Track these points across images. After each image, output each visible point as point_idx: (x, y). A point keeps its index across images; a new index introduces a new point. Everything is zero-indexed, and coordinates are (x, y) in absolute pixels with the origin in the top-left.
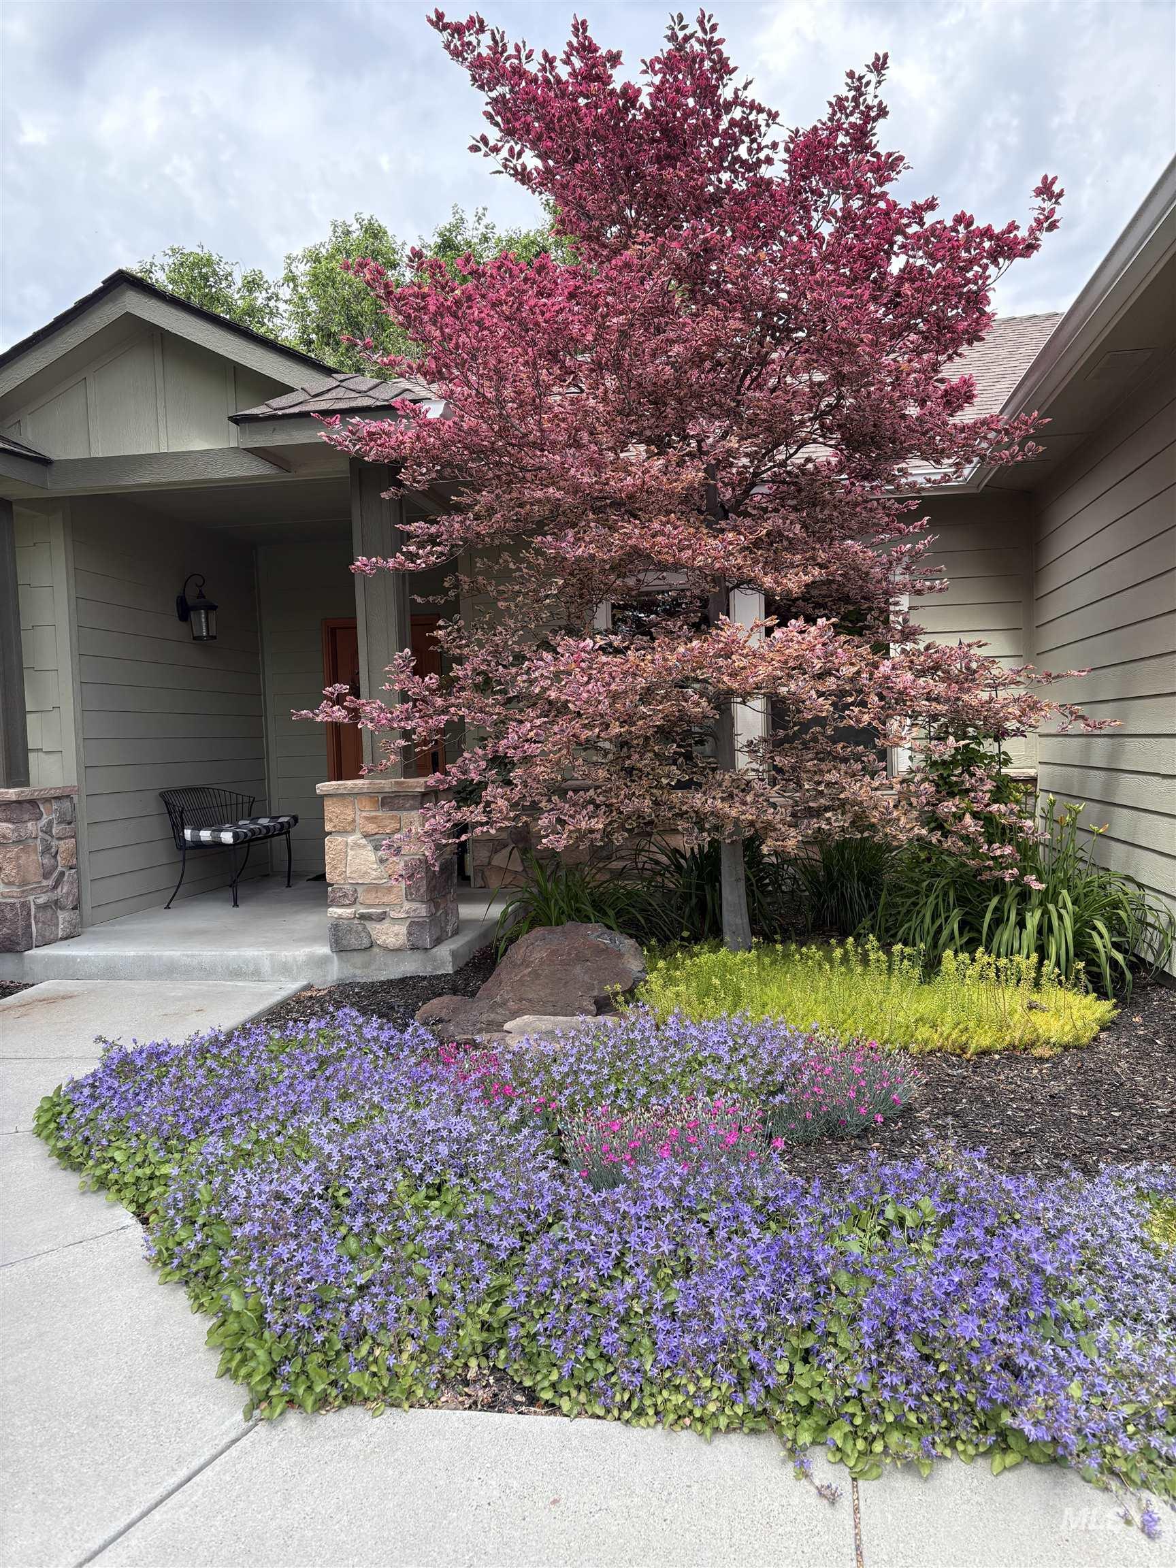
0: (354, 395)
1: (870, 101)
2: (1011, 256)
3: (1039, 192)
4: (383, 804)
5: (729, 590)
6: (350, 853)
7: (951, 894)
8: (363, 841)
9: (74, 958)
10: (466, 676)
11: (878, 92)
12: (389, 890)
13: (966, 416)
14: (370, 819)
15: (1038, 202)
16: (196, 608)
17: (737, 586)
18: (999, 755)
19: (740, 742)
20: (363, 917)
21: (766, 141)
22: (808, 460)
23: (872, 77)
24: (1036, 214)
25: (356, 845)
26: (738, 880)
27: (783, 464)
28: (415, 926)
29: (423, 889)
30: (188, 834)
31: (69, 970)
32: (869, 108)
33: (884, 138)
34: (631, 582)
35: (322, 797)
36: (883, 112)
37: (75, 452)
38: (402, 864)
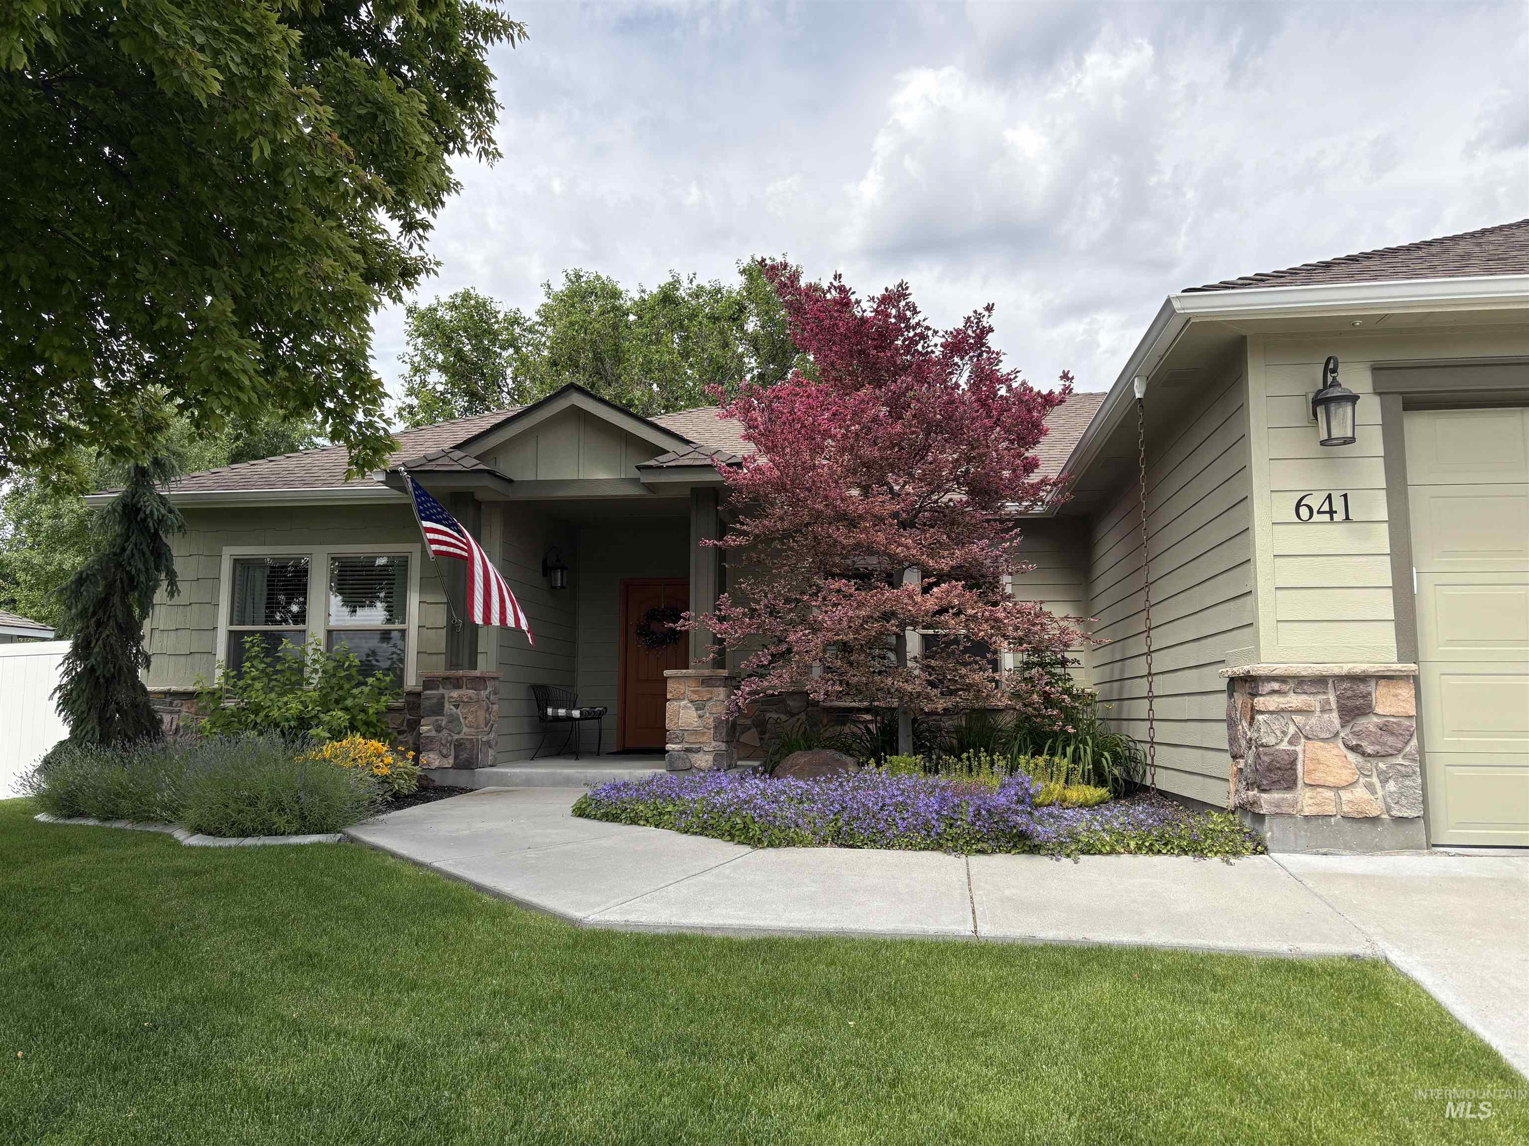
0: (703, 457)
1: (985, 324)
2: (1052, 406)
3: (1062, 378)
4: (703, 683)
5: (904, 569)
6: (682, 711)
7: (1028, 739)
8: (689, 705)
9: (506, 773)
10: (760, 609)
11: (989, 320)
12: (704, 734)
13: (1034, 478)
14: (694, 692)
15: (1062, 382)
16: (555, 568)
17: (910, 566)
18: (1064, 675)
19: (909, 656)
20: (687, 750)
21: (932, 343)
22: (950, 500)
23: (987, 313)
24: (1062, 387)
25: (685, 707)
26: (908, 736)
27: (936, 502)
28: (718, 757)
29: (724, 734)
30: (550, 711)
31: (503, 781)
32: (984, 327)
33: (992, 341)
34: (849, 562)
35: (667, 678)
36: (991, 330)
37: (529, 476)
38: (712, 719)
